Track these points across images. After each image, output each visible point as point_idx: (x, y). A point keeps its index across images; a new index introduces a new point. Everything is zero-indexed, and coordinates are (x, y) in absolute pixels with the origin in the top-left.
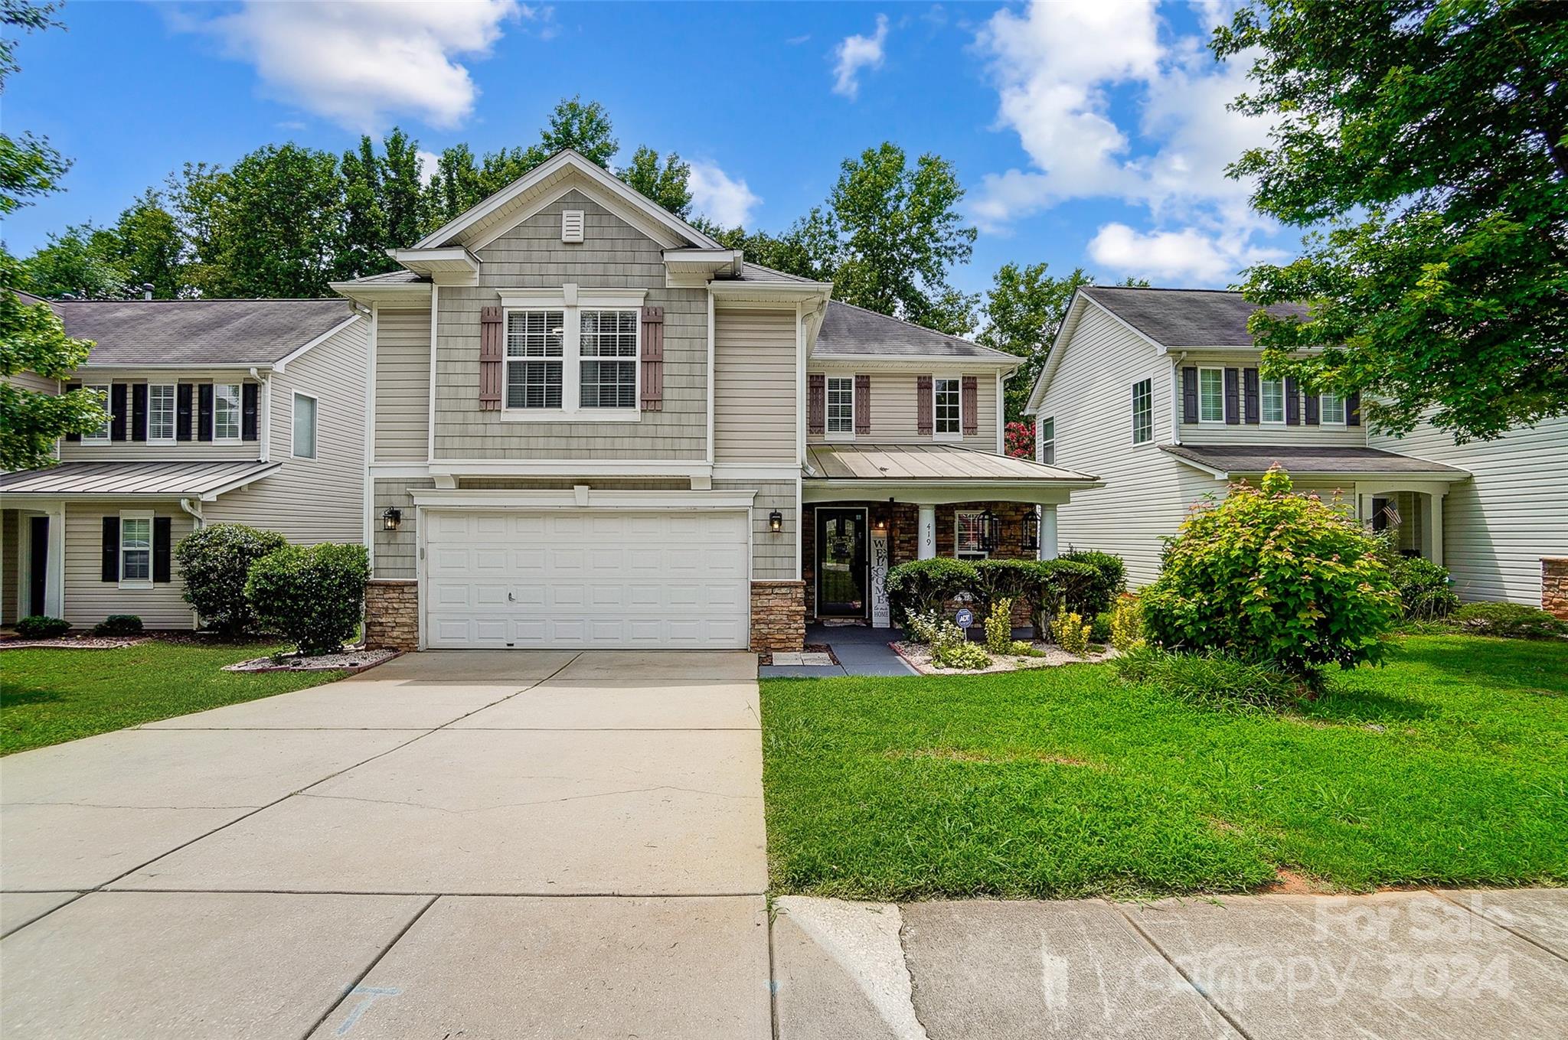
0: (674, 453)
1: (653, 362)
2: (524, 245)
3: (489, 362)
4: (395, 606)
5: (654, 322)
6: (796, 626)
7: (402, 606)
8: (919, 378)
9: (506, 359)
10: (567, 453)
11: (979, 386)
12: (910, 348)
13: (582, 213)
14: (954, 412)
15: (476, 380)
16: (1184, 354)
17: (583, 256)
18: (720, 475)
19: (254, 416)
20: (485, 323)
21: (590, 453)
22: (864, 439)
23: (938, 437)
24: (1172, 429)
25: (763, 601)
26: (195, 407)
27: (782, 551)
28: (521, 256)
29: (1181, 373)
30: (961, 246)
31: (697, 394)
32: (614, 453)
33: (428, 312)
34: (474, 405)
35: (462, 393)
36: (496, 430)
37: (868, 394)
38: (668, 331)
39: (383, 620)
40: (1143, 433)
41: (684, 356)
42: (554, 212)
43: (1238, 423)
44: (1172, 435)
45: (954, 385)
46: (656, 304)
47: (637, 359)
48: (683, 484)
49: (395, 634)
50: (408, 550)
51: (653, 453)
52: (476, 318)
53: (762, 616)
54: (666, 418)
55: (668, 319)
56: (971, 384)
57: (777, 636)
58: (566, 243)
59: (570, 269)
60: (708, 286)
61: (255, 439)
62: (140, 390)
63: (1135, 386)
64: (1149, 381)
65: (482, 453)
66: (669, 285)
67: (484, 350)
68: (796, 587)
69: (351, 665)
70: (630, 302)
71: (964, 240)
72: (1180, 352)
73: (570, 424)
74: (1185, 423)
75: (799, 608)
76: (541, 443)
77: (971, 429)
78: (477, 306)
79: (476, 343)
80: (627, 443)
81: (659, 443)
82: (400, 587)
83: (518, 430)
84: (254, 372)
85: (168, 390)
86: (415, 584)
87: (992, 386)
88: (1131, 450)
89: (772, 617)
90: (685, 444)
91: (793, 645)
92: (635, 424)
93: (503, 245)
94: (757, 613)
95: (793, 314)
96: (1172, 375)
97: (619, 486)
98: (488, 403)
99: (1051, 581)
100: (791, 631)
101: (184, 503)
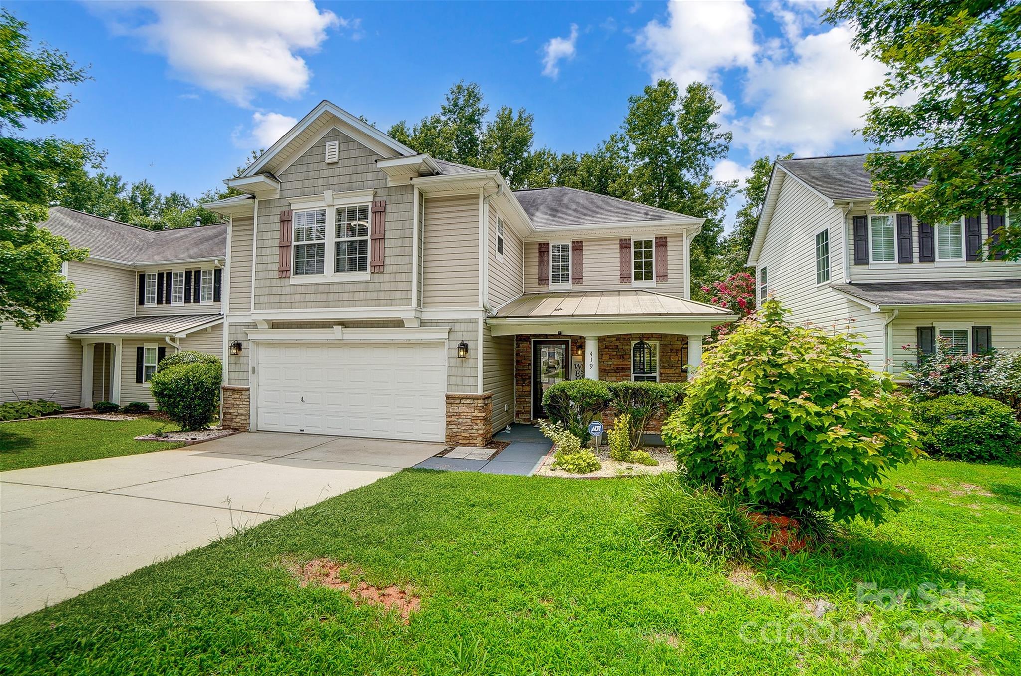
0: (391, 302)
1: (380, 239)
2: (304, 168)
3: (284, 247)
4: (238, 403)
5: (380, 211)
6: (476, 427)
7: (241, 403)
8: (621, 240)
9: (294, 243)
10: (327, 304)
11: (669, 244)
12: (614, 218)
13: (337, 143)
14: (649, 265)
15: (277, 258)
16: (851, 205)
17: (338, 171)
18: (426, 316)
19: (220, 287)
20: (282, 221)
21: (339, 303)
22: (578, 288)
23: (636, 284)
24: (843, 270)
25: (454, 409)
26: (193, 284)
27: (468, 371)
28: (302, 176)
29: (851, 222)
30: (720, 146)
31: (406, 259)
32: (353, 302)
33: (252, 218)
34: (276, 274)
35: (270, 267)
36: (287, 290)
37: (581, 255)
38: (389, 217)
39: (230, 411)
40: (824, 275)
41: (398, 233)
42: (321, 145)
43: (911, 262)
44: (843, 275)
45: (648, 244)
46: (381, 199)
47: (368, 238)
48: (399, 324)
49: (237, 420)
50: (244, 368)
51: (378, 302)
52: (277, 219)
53: (453, 419)
54: (386, 278)
55: (389, 208)
56: (662, 242)
57: (463, 435)
58: (328, 164)
59: (331, 181)
60: (412, 182)
61: (219, 301)
62: (169, 275)
63: (818, 236)
64: (826, 231)
65: (279, 305)
66: (390, 184)
67: (282, 239)
68: (478, 399)
69: (193, 439)
70: (364, 199)
71: (722, 141)
72: (848, 204)
73: (328, 284)
74: (856, 264)
75: (479, 415)
76: (312, 297)
77: (663, 277)
78: (278, 211)
79: (277, 235)
80: (362, 296)
81: (382, 295)
82: (240, 391)
83: (299, 290)
84: (216, 262)
85: (181, 275)
86: (248, 389)
87: (680, 243)
88: (816, 290)
89: (460, 420)
90: (398, 295)
91: (475, 442)
92: (367, 282)
93: (293, 170)
94: (450, 417)
95: (477, 197)
96: (842, 225)
97: (362, 325)
98: (283, 273)
99: (671, 400)
100: (473, 431)
101: (167, 339)
